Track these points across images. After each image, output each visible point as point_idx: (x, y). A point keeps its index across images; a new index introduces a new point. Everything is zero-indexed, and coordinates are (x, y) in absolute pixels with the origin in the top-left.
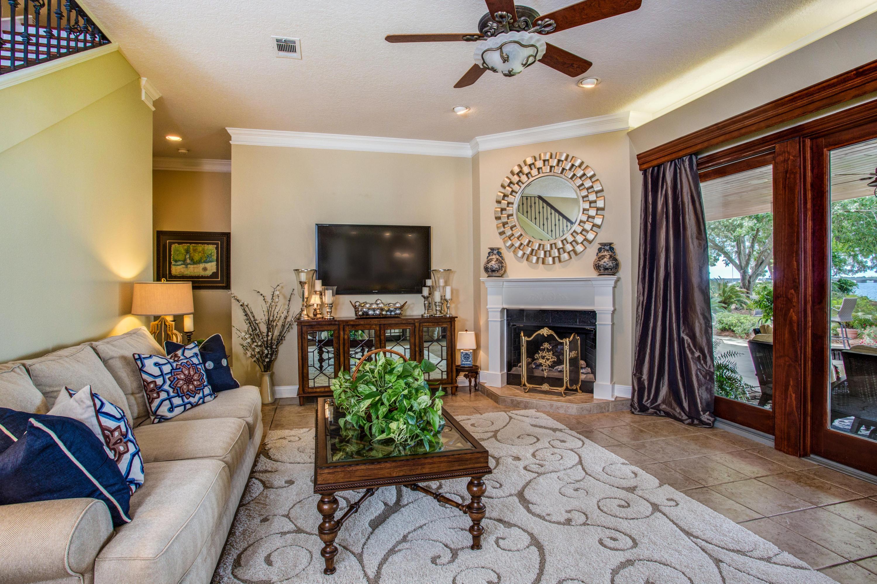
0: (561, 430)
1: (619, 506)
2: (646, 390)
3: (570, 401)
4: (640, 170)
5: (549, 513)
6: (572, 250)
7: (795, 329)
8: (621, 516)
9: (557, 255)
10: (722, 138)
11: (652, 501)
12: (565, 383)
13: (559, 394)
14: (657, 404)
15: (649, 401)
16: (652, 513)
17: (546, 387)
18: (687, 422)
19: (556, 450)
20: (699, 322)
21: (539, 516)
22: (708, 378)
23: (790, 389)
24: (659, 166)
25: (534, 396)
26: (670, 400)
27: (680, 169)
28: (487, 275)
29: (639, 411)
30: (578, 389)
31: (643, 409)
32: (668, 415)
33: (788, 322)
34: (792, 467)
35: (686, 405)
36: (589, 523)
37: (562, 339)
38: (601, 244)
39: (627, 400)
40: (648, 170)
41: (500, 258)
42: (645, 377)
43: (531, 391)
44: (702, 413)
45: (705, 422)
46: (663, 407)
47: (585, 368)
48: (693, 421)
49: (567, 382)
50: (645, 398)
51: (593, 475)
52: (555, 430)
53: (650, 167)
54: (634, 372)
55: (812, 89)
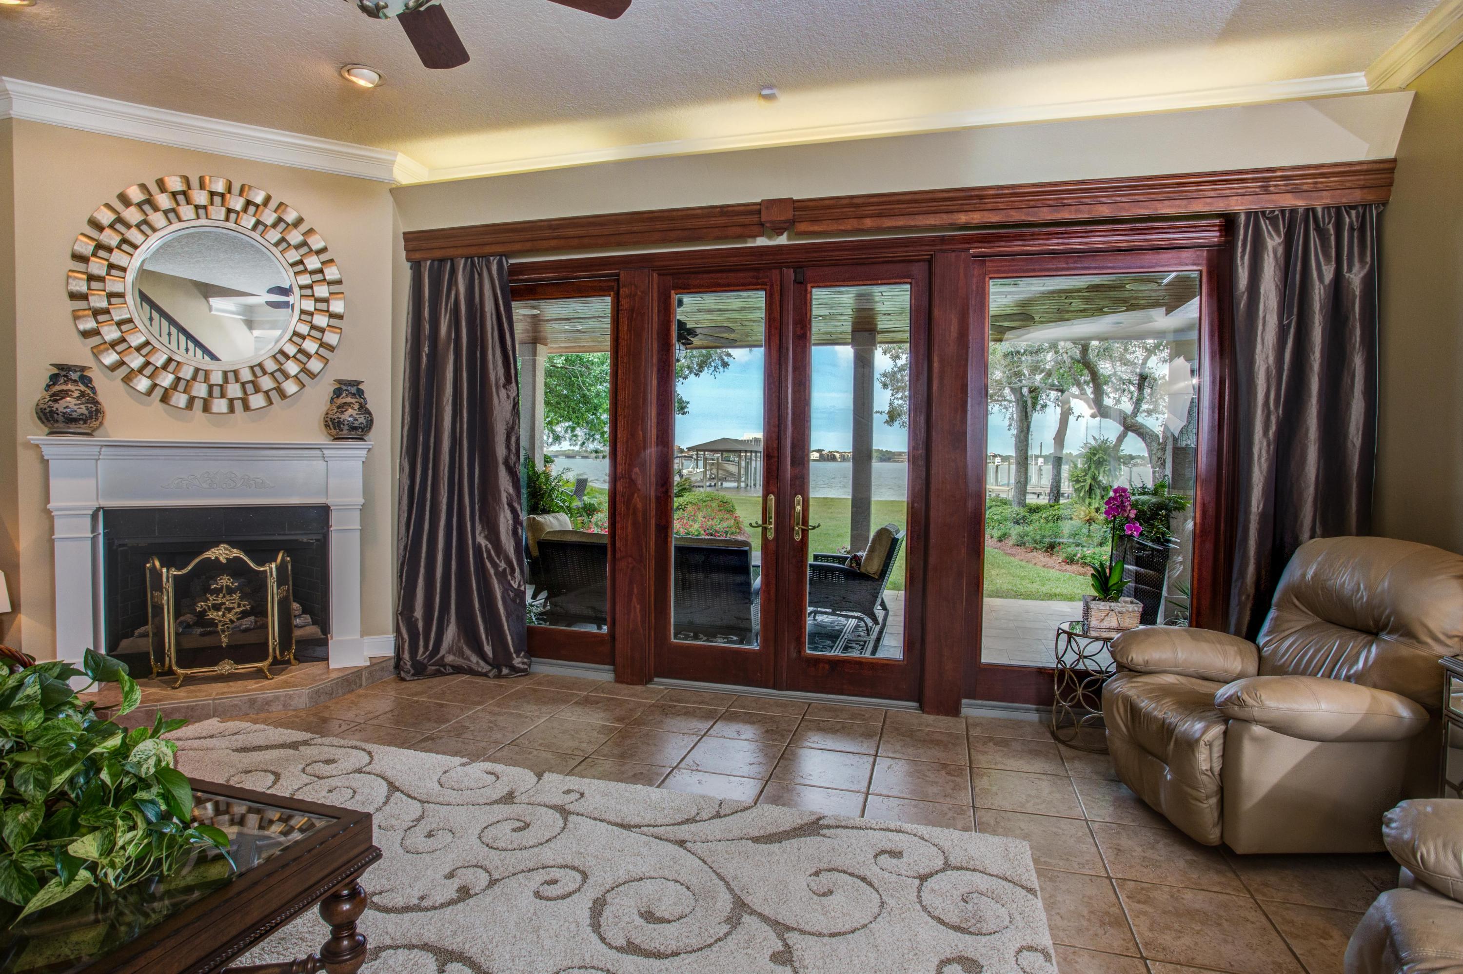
0: (305, 743)
1: (514, 830)
2: (421, 636)
3: (287, 684)
4: (408, 260)
5: (421, 894)
6: (274, 388)
7: (640, 520)
8: (531, 844)
9: (239, 394)
10: (553, 243)
11: (550, 803)
12: (271, 650)
13: (259, 674)
14: (439, 656)
15: (427, 653)
16: (566, 821)
17: (228, 667)
18: (491, 674)
19: (333, 782)
20: (505, 517)
21: (406, 909)
22: (518, 601)
23: (634, 599)
24: (442, 261)
25: (200, 691)
26: (460, 645)
27: (480, 275)
28: (47, 430)
29: (413, 675)
30: (292, 657)
31: (420, 670)
32: (458, 670)
33: (631, 511)
34: (646, 699)
35: (488, 649)
36: (497, 877)
37: (263, 565)
38: (340, 382)
39: (389, 659)
40: (423, 264)
41: (88, 391)
42: (418, 613)
43: (189, 681)
44: (514, 656)
45: (519, 668)
46: (450, 659)
47: (299, 616)
48: (500, 671)
49: (274, 650)
50: (421, 650)
51: (433, 799)
52: (294, 746)
53: (426, 260)
54: (400, 609)
55: (674, 213)
